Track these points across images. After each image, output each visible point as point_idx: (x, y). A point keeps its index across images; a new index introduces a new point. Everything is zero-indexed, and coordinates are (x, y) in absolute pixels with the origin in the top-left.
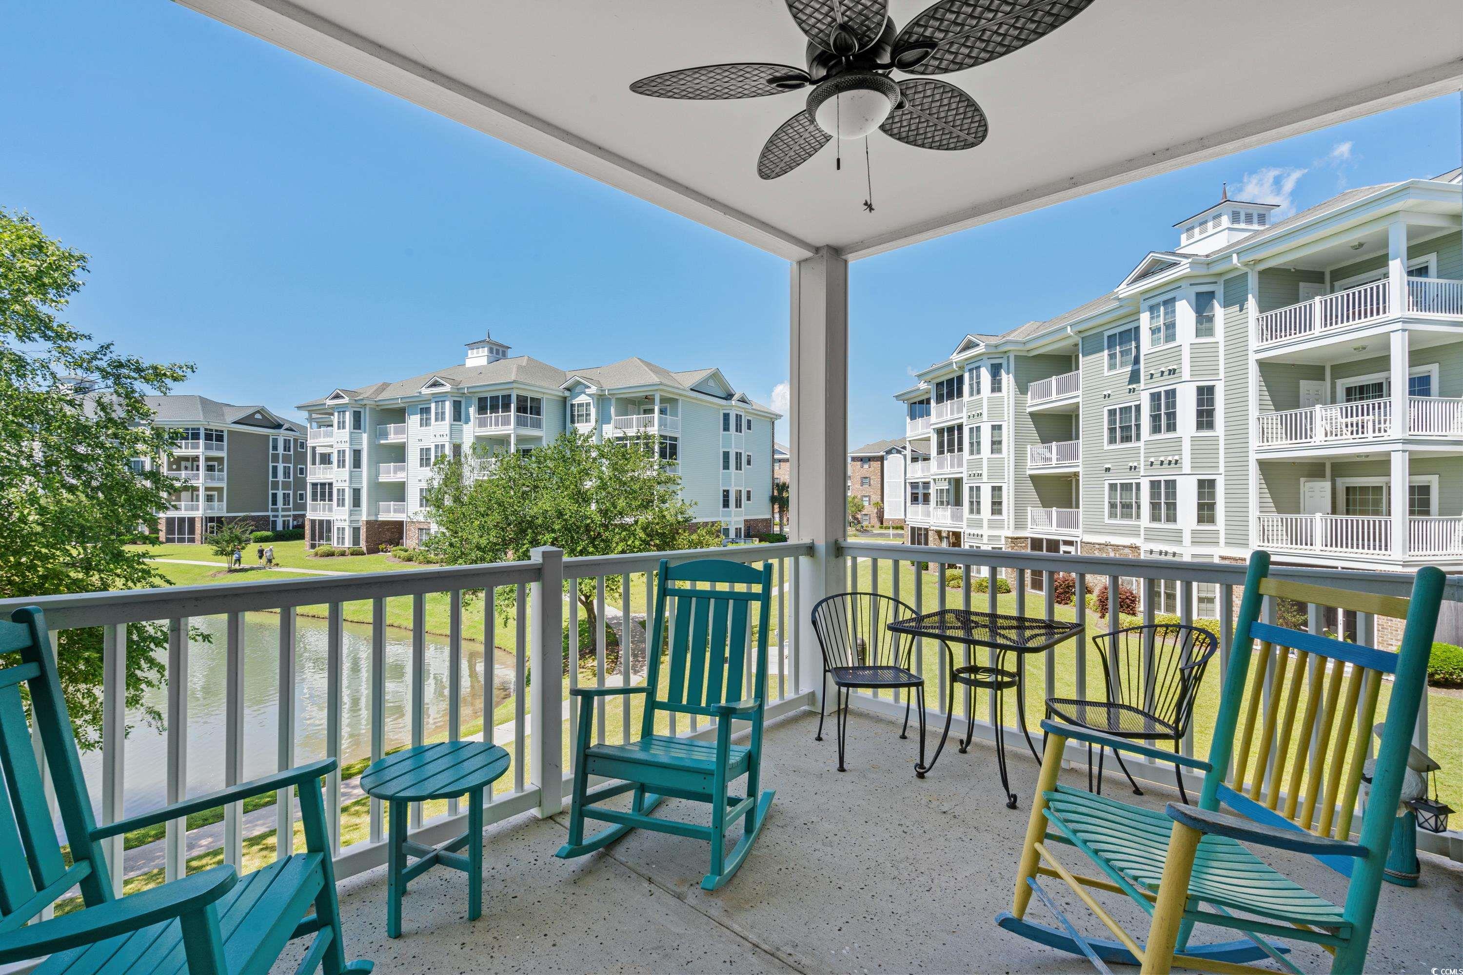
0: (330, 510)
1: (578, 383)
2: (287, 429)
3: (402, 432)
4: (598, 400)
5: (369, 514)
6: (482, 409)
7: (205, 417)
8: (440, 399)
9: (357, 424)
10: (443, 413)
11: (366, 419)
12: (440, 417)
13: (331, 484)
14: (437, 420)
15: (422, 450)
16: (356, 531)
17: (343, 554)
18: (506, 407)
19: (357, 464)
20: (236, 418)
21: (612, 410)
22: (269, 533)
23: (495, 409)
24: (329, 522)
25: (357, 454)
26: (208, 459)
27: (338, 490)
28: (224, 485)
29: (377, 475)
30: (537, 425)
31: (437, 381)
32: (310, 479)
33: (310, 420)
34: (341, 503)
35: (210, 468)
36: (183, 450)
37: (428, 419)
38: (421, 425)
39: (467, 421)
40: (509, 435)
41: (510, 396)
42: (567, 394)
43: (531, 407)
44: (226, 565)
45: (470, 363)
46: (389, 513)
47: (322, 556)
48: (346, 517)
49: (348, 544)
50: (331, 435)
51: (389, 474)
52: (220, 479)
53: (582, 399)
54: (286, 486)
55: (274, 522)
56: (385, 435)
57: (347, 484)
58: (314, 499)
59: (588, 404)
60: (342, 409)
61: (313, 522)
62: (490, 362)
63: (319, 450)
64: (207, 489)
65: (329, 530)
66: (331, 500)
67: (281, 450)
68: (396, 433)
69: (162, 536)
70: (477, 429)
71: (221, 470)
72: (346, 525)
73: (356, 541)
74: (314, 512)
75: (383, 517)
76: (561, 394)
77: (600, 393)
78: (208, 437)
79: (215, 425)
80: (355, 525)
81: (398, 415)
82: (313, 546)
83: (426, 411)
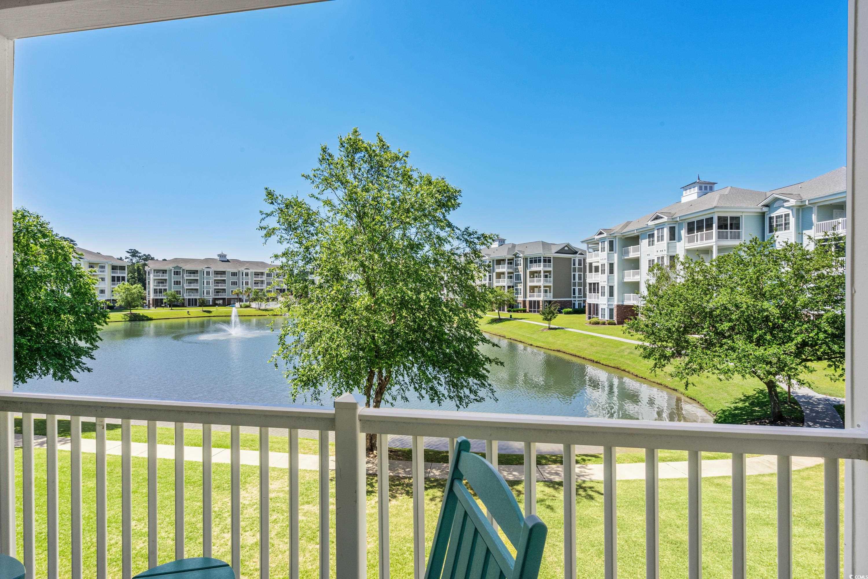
0: (598, 298)
1: (777, 199)
2: (580, 254)
3: (637, 250)
4: (798, 210)
5: (618, 301)
6: (690, 230)
7: (543, 251)
8: (660, 227)
9: (611, 249)
10: (662, 236)
11: (617, 245)
12: (661, 238)
13: (598, 284)
14: (658, 241)
15: (650, 261)
16: (611, 310)
17: (604, 324)
18: (709, 226)
19: (611, 271)
20: (556, 251)
21: (814, 217)
22: (571, 310)
23: (700, 228)
24: (597, 305)
25: (611, 265)
26: (545, 272)
27: (602, 287)
28: (551, 284)
29: (623, 278)
30: (738, 237)
31: (658, 216)
32: (588, 281)
33: (588, 248)
34: (603, 294)
35: (546, 276)
36: (535, 268)
37: (653, 241)
38: (649, 245)
39: (680, 240)
40: (712, 247)
41: (712, 218)
42: (765, 209)
43: (731, 225)
44: (547, 325)
45: (684, 200)
46: (631, 300)
47: (593, 324)
48: (606, 302)
49: (607, 318)
50: (597, 256)
51: (630, 277)
52: (550, 282)
53: (781, 211)
54: (580, 284)
55: (574, 304)
56: (627, 253)
57: (606, 283)
58: (590, 292)
59: (787, 215)
60: (603, 241)
61: (590, 305)
62: (699, 197)
63: (594, 265)
64: (545, 287)
65: (597, 310)
66: (598, 292)
67: (577, 266)
68: (635, 251)
69: (528, 309)
70: (687, 244)
71: (550, 277)
72: (605, 307)
73: (611, 317)
74: (591, 299)
75: (626, 303)
76: (760, 211)
77: (800, 204)
78: (545, 261)
79: (548, 255)
80: (611, 307)
81: (634, 240)
82: (590, 318)
83: (652, 236)
